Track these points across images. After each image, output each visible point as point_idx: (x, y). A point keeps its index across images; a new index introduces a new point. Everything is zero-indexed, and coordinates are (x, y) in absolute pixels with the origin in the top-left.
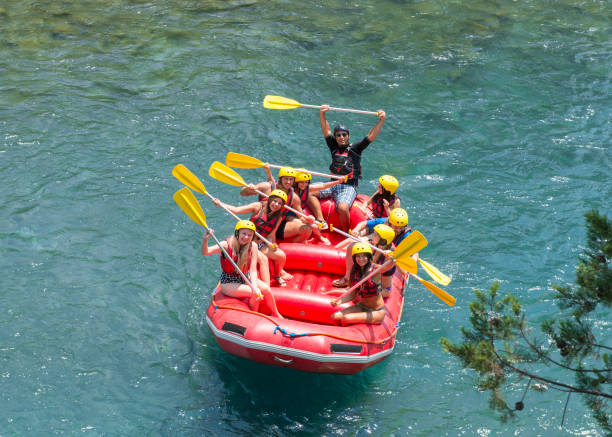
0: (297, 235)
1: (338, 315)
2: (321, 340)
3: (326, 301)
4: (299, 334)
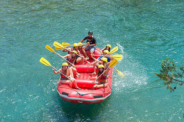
0: (80, 62)
1: (95, 86)
2: (91, 95)
3: (91, 82)
4: (84, 94)
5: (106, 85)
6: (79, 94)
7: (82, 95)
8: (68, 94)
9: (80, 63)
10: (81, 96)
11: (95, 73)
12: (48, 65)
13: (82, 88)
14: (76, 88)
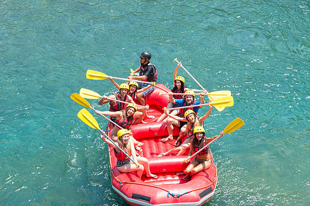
4: (181, 194)
5: (207, 164)
6: (172, 195)
7: (178, 197)
8: (150, 198)
10: (177, 199)
11: (171, 137)
12: (93, 125)
13: (158, 174)
14: (147, 176)
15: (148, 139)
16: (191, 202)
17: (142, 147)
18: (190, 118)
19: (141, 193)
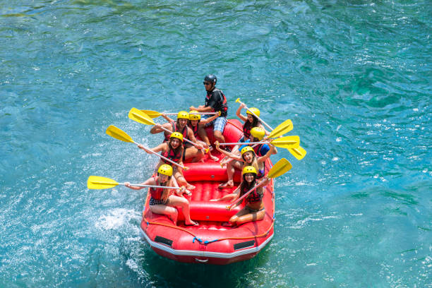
0: (194, 157)
1: (234, 218)
2: (227, 243)
4: (211, 241)
5: (259, 214)
6: (199, 241)
7: (206, 244)
8: (171, 242)
9: (194, 160)
10: (204, 246)
11: (231, 182)
13: (201, 222)
14: (187, 223)
15: (203, 182)
16: (221, 252)
17: (193, 191)
18: (247, 156)
19: (164, 236)
